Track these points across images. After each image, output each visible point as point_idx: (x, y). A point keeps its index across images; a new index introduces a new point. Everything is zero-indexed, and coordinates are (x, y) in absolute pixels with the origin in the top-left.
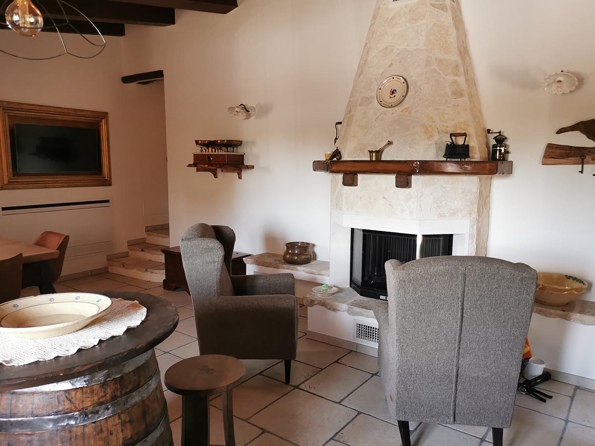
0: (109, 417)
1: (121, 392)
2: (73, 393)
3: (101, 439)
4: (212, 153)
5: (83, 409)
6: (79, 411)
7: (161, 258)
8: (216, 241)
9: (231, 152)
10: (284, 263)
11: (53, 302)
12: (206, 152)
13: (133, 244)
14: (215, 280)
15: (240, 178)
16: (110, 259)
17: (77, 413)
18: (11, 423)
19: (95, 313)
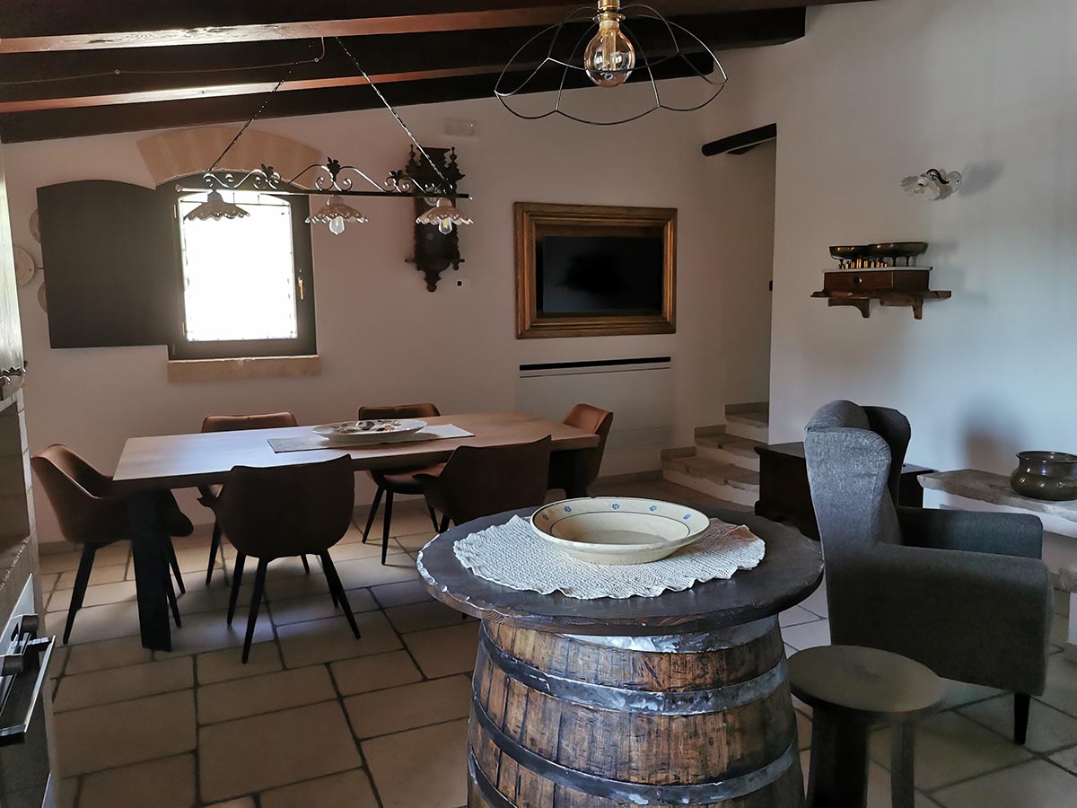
0: (710, 714)
1: (728, 676)
2: (656, 659)
3: (695, 747)
4: (863, 270)
5: (669, 688)
6: (663, 691)
7: (754, 464)
8: (875, 435)
9: (902, 265)
10: (1013, 494)
11: (617, 510)
12: (849, 267)
13: (702, 434)
14: (869, 510)
15: (918, 316)
16: (667, 456)
17: (660, 693)
18: (568, 686)
19: (684, 536)
